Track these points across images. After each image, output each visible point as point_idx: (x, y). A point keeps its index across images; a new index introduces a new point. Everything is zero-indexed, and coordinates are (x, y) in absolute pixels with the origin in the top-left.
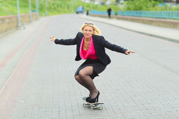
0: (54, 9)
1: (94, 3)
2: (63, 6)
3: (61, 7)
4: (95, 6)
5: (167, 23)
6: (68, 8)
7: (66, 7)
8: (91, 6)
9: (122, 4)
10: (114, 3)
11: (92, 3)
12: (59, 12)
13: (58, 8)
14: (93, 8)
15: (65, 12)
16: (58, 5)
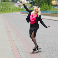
0: (3, 10)
1: (21, 7)
2: (7, 9)
3: (6, 10)
4: (21, 9)
6: (9, 10)
8: (20, 9)
10: (30, 7)
11: (20, 7)
12: (5, 12)
13: (5, 10)
14: (21, 10)
16: (5, 9)
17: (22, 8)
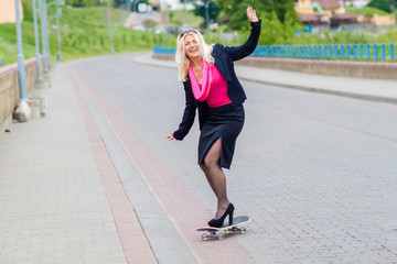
1: (154, 31)
2: (91, 39)
3: (88, 42)
4: (157, 37)
5: (336, 66)
6: (102, 43)
7: (98, 41)
8: (151, 37)
9: (214, 31)
11: (150, 30)
12: (83, 51)
13: (81, 43)
14: (155, 41)
15: (97, 52)
16: (81, 38)
17: (160, 35)
